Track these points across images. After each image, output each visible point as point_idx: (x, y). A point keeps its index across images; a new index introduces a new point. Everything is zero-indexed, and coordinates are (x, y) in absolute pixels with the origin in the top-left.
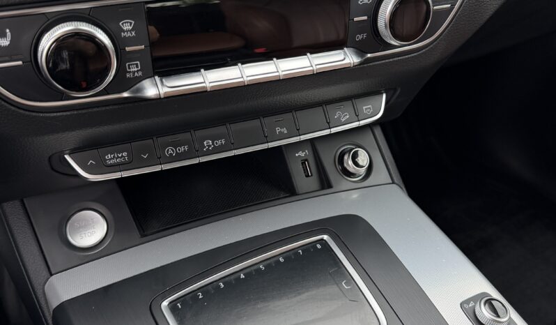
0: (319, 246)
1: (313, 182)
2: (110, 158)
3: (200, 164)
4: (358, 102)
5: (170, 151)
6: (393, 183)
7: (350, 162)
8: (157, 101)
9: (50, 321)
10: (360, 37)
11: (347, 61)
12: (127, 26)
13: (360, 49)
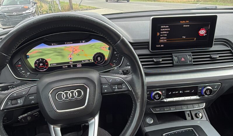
0: (191, 130)
1: (190, 118)
2: (157, 110)
3: (170, 112)
4: (199, 104)
5: (166, 109)
6: (207, 120)
7: (198, 115)
8: (167, 102)
9: (144, 135)
10: (199, 94)
11: (197, 98)
12: (164, 92)
13: (199, 96)
